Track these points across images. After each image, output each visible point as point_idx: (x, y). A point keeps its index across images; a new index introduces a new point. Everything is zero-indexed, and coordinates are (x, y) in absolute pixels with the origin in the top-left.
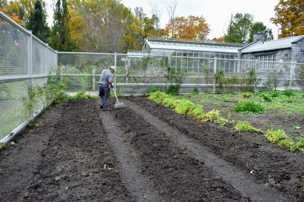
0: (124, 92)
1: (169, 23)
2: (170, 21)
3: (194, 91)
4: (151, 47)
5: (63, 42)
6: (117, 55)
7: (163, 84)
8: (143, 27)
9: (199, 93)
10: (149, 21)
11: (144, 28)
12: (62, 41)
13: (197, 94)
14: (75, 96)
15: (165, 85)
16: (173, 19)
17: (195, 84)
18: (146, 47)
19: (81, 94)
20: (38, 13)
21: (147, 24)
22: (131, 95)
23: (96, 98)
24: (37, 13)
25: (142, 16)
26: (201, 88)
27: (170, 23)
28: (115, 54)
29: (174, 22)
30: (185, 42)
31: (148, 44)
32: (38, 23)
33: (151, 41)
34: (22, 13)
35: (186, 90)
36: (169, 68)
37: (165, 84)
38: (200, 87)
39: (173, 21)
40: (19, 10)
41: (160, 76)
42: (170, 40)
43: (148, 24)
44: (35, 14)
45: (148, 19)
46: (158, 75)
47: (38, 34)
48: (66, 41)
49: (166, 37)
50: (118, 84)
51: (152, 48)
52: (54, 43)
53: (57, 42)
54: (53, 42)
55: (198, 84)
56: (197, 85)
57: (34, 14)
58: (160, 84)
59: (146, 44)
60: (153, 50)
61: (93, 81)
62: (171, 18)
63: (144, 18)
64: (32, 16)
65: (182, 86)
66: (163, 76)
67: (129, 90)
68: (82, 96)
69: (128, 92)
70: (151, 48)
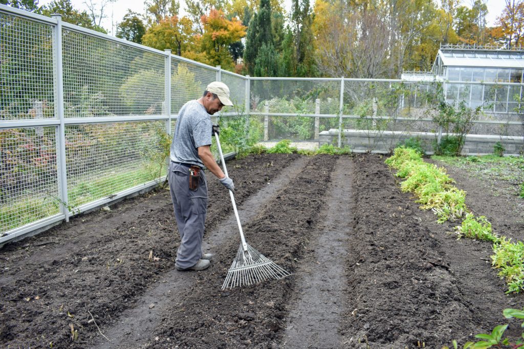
0: (356, 146)
1: (502, 15)
2: (505, 10)
3: (495, 150)
4: (445, 64)
5: (301, 60)
6: (345, 82)
7: (430, 134)
8: (456, 25)
9: (504, 155)
10: (467, 14)
11: (457, 27)
12: (299, 57)
13: (501, 156)
14: (272, 149)
15: (433, 136)
16: (512, 7)
17: (497, 137)
18: (437, 64)
19: (282, 146)
20: (265, 14)
21: (463, 20)
22: (367, 151)
23: (306, 153)
24: (263, 14)
25: (454, 5)
26: (514, 145)
27: (505, 16)
28: (343, 79)
29: (515, 12)
30: (519, 52)
31: (441, 59)
32: (265, 30)
33: (448, 53)
34: (249, 16)
35: (480, 146)
36: (444, 104)
37: (434, 134)
38: (511, 143)
39: (513, 10)
40: (244, 11)
41: (423, 119)
42: (487, 50)
43: (466, 19)
44: (260, 15)
45: (465, 10)
46: (420, 117)
47: (261, 48)
48: (305, 58)
49: (502, 43)
50: (345, 131)
51: (446, 66)
52: (287, 61)
53: (293, 59)
54: (286, 59)
55: (504, 137)
56: (501, 139)
57: (258, 16)
58: (424, 133)
59: (438, 58)
60: (448, 69)
61: (316, 125)
62: (508, 5)
63: (458, 8)
64: (256, 20)
65: (469, 139)
66: (431, 120)
67: (366, 142)
68: (282, 149)
69: (365, 146)
70: (444, 66)
